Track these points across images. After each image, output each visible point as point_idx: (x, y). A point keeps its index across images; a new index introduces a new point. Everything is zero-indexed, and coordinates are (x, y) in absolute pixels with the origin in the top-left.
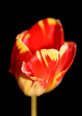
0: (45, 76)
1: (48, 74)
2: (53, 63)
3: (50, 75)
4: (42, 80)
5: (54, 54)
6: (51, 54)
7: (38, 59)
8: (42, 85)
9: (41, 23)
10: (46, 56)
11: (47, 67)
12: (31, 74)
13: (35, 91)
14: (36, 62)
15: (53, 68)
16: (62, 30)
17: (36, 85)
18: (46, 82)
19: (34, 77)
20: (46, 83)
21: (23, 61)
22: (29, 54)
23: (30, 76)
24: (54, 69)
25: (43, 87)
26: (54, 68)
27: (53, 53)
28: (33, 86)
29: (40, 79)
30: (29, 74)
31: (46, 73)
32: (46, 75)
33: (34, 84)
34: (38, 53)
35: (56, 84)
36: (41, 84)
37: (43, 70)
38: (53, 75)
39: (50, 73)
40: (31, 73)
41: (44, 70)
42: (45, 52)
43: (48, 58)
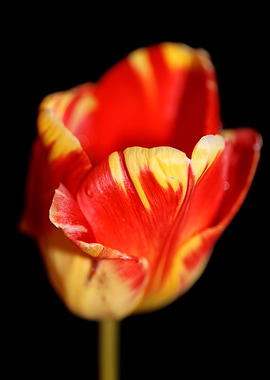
0: (140, 247)
1: (149, 237)
2: (169, 198)
3: (156, 243)
4: (125, 257)
5: (170, 167)
6: (161, 165)
7: (113, 182)
8: (126, 275)
9: (140, 61)
10: (141, 173)
11: (146, 212)
12: (83, 233)
13: (104, 299)
14: (108, 194)
15: (167, 217)
16: (212, 85)
17: (104, 274)
18: (141, 265)
19: (93, 245)
20: (140, 267)
21: (57, 187)
22: (82, 164)
23: (79, 239)
24: (174, 223)
25: (129, 282)
26: (171, 218)
27: (166, 161)
28: (94, 281)
29: (116, 253)
30: (76, 233)
31: (143, 236)
32: (145, 243)
33: (99, 271)
34: (114, 160)
35: (182, 279)
36: (121, 272)
37: (131, 225)
38: (168, 244)
39: (157, 234)
40: (85, 230)
41: (136, 223)
42: (137, 158)
43: (149, 179)
